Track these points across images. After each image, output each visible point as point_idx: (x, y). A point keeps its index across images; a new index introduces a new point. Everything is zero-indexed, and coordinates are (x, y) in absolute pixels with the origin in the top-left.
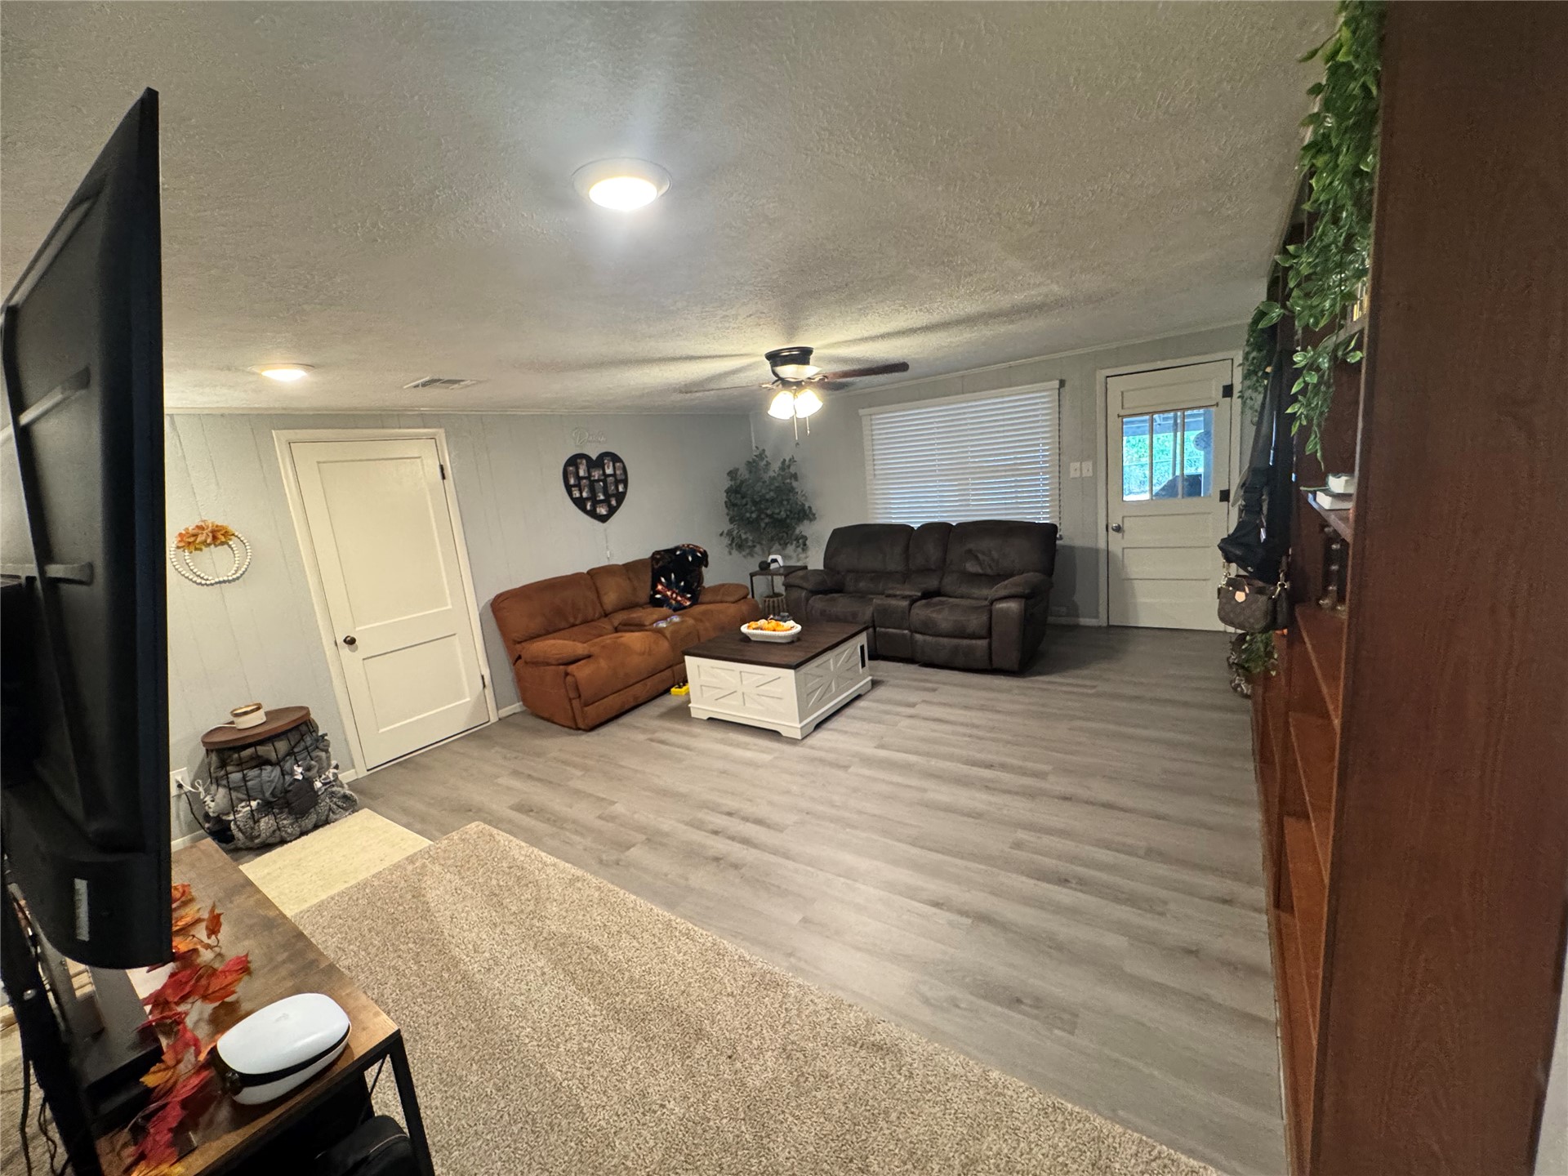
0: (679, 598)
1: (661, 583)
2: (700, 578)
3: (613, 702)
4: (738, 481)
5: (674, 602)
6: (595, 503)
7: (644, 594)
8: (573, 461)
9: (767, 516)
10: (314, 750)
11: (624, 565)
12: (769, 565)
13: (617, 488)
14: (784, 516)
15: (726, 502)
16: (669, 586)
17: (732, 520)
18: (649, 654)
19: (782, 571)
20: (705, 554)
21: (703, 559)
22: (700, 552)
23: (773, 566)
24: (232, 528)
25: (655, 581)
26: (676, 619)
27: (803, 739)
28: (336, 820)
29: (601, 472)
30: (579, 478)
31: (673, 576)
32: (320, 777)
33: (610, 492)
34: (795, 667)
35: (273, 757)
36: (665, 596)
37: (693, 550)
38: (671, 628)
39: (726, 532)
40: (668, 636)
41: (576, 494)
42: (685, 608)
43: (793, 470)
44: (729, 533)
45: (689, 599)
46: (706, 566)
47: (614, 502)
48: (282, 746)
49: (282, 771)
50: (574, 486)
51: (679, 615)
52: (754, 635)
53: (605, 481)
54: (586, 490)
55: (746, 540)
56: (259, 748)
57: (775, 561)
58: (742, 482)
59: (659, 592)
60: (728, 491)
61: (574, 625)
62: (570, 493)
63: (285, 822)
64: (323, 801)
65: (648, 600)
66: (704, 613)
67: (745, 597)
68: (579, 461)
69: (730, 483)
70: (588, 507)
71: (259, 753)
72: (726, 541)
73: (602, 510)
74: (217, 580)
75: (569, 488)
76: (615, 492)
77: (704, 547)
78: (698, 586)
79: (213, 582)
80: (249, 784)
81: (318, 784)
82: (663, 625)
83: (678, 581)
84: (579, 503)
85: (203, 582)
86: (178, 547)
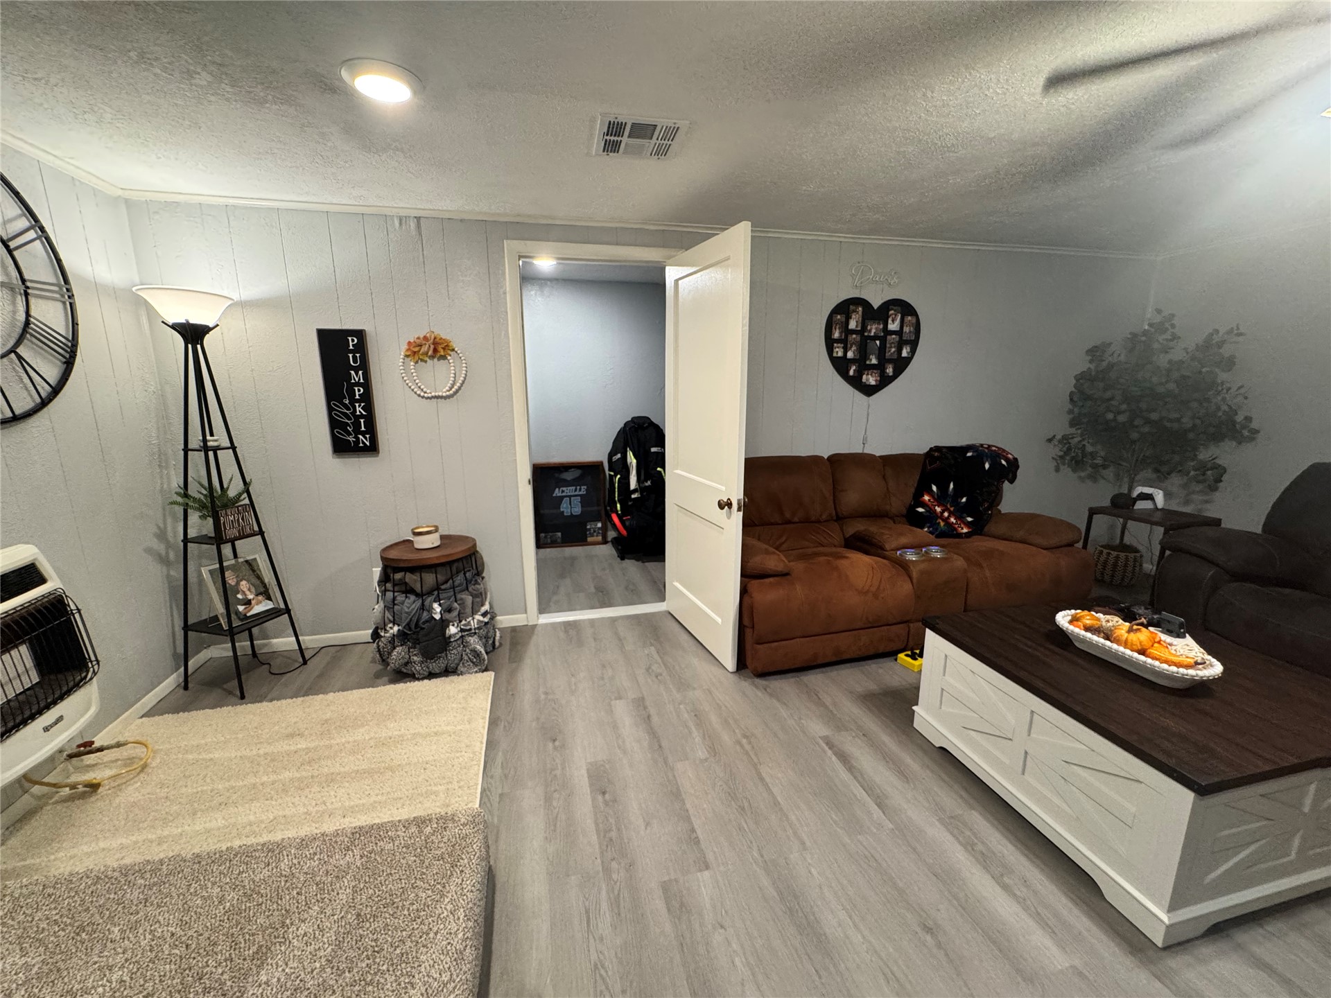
0: (953, 520)
1: (930, 492)
2: (996, 496)
3: (801, 648)
4: (1104, 364)
5: (942, 524)
6: (864, 367)
7: (898, 504)
8: (844, 308)
9: (1148, 421)
10: (462, 591)
11: (881, 457)
12: (1135, 501)
13: (900, 351)
14: (1189, 426)
15: (1071, 394)
16: (941, 498)
17: (1073, 424)
18: (876, 596)
19: (1158, 515)
20: (1014, 464)
21: (1010, 470)
22: (1007, 460)
23: (1141, 505)
24: (454, 345)
25: (923, 487)
26: (936, 553)
27: (1166, 948)
28: (462, 674)
29: (881, 326)
30: (847, 332)
31: (952, 486)
32: (460, 621)
33: (888, 355)
34: (1202, 791)
35: (418, 588)
36: (931, 511)
37: (995, 454)
38: (922, 566)
39: (1059, 437)
40: (915, 575)
41: (839, 352)
42: (960, 536)
43: (1226, 351)
44: (1065, 439)
45: (968, 524)
46: (1012, 482)
47: (890, 370)
48: (430, 579)
49: (423, 604)
50: (838, 341)
51: (942, 546)
52: (1084, 641)
53: (883, 340)
54: (854, 348)
55: (1093, 455)
56: (408, 575)
57: (1149, 497)
58: (1111, 366)
59: (923, 505)
60: (1080, 378)
61: (789, 522)
62: (830, 350)
63: (415, 658)
64: (454, 648)
65: (904, 511)
66: (989, 554)
67: (1071, 545)
68: (852, 307)
69: (1089, 365)
70: (851, 373)
71: (407, 580)
72: (1056, 451)
73: (871, 379)
74: (433, 394)
75: (830, 343)
76: (895, 356)
77: (1014, 451)
78: (990, 508)
79: (430, 395)
80: (396, 607)
81: (453, 630)
82: (911, 556)
83: (958, 493)
84: (840, 366)
85: (422, 394)
86: (407, 356)
